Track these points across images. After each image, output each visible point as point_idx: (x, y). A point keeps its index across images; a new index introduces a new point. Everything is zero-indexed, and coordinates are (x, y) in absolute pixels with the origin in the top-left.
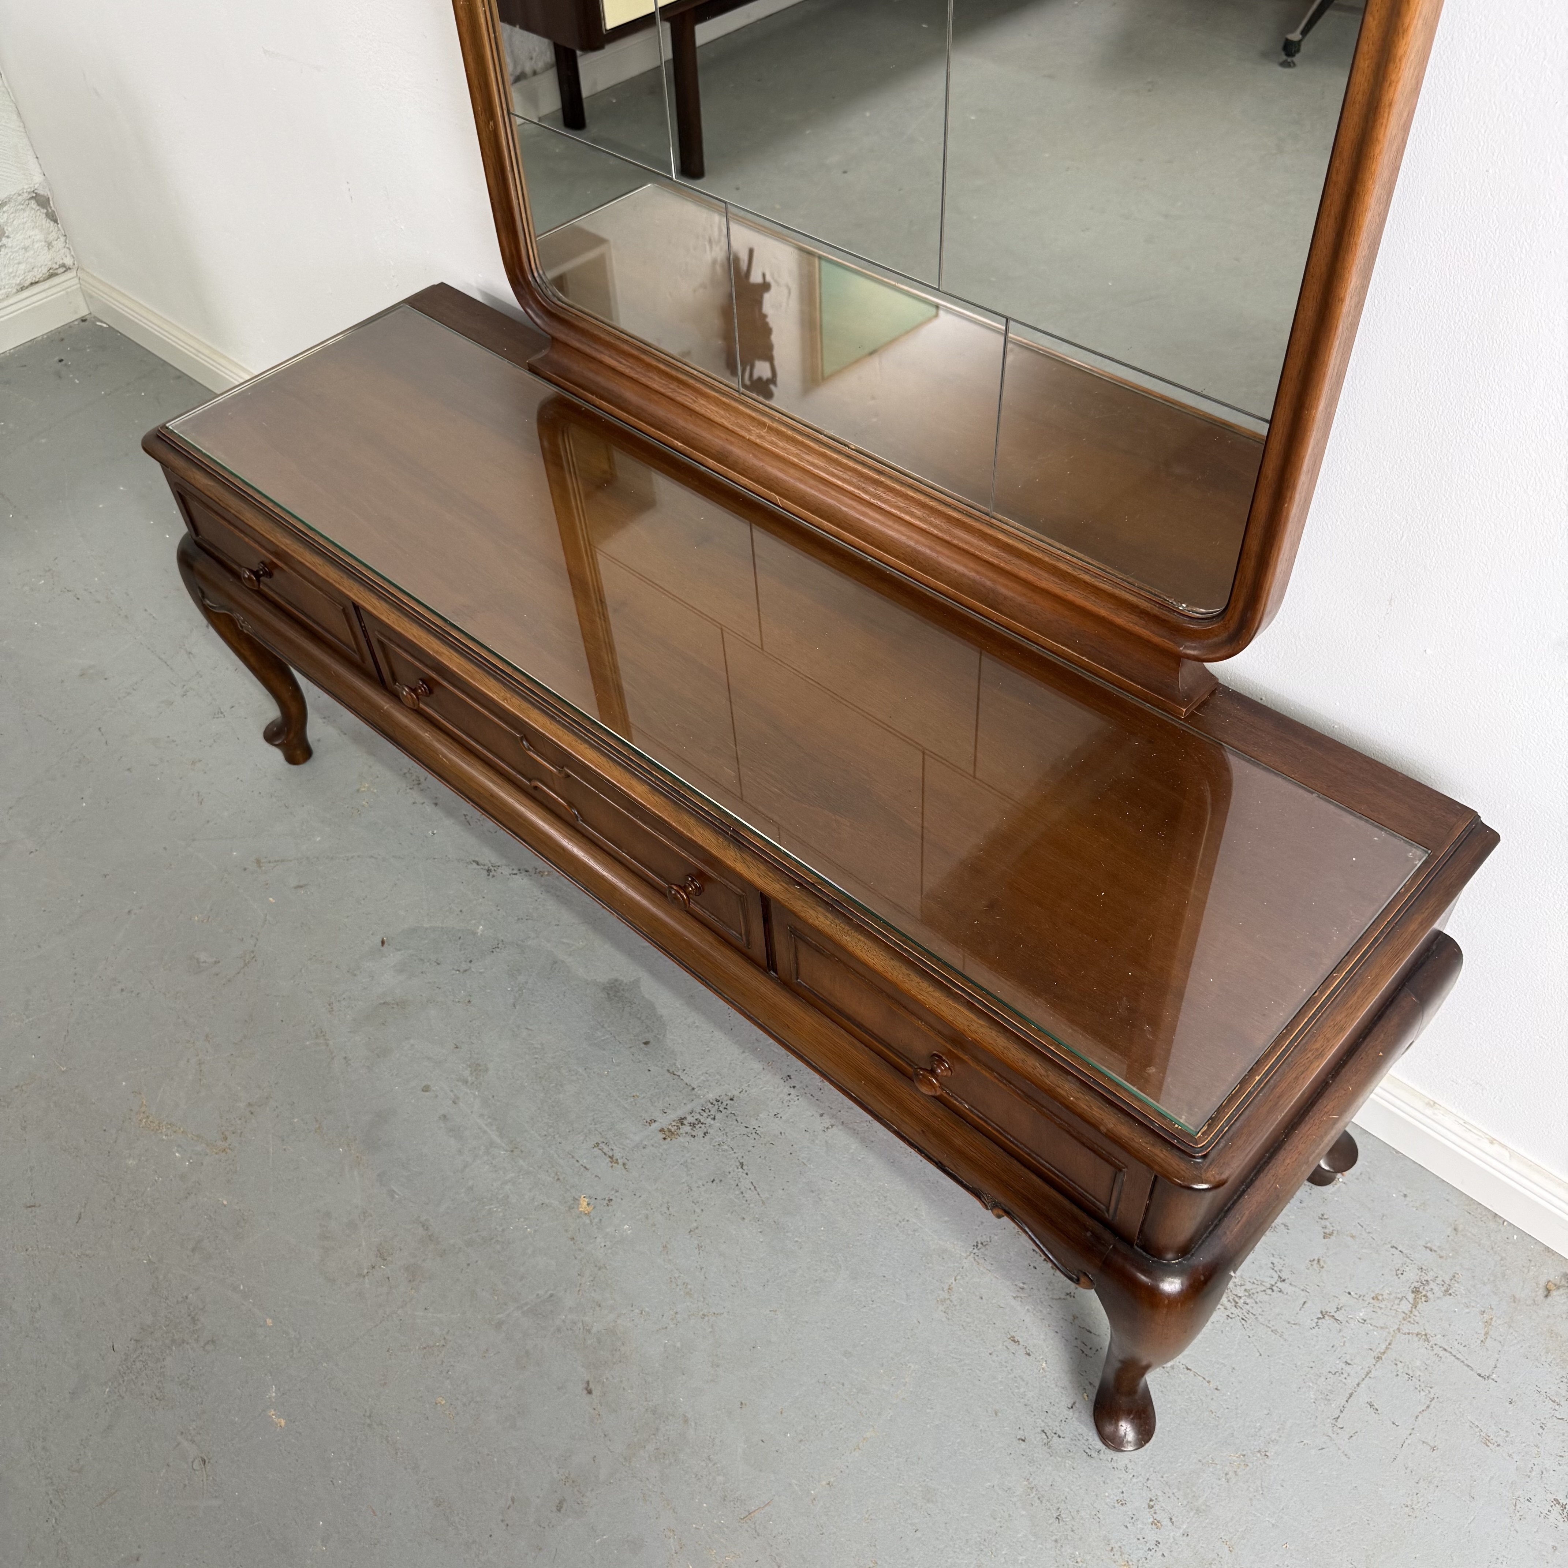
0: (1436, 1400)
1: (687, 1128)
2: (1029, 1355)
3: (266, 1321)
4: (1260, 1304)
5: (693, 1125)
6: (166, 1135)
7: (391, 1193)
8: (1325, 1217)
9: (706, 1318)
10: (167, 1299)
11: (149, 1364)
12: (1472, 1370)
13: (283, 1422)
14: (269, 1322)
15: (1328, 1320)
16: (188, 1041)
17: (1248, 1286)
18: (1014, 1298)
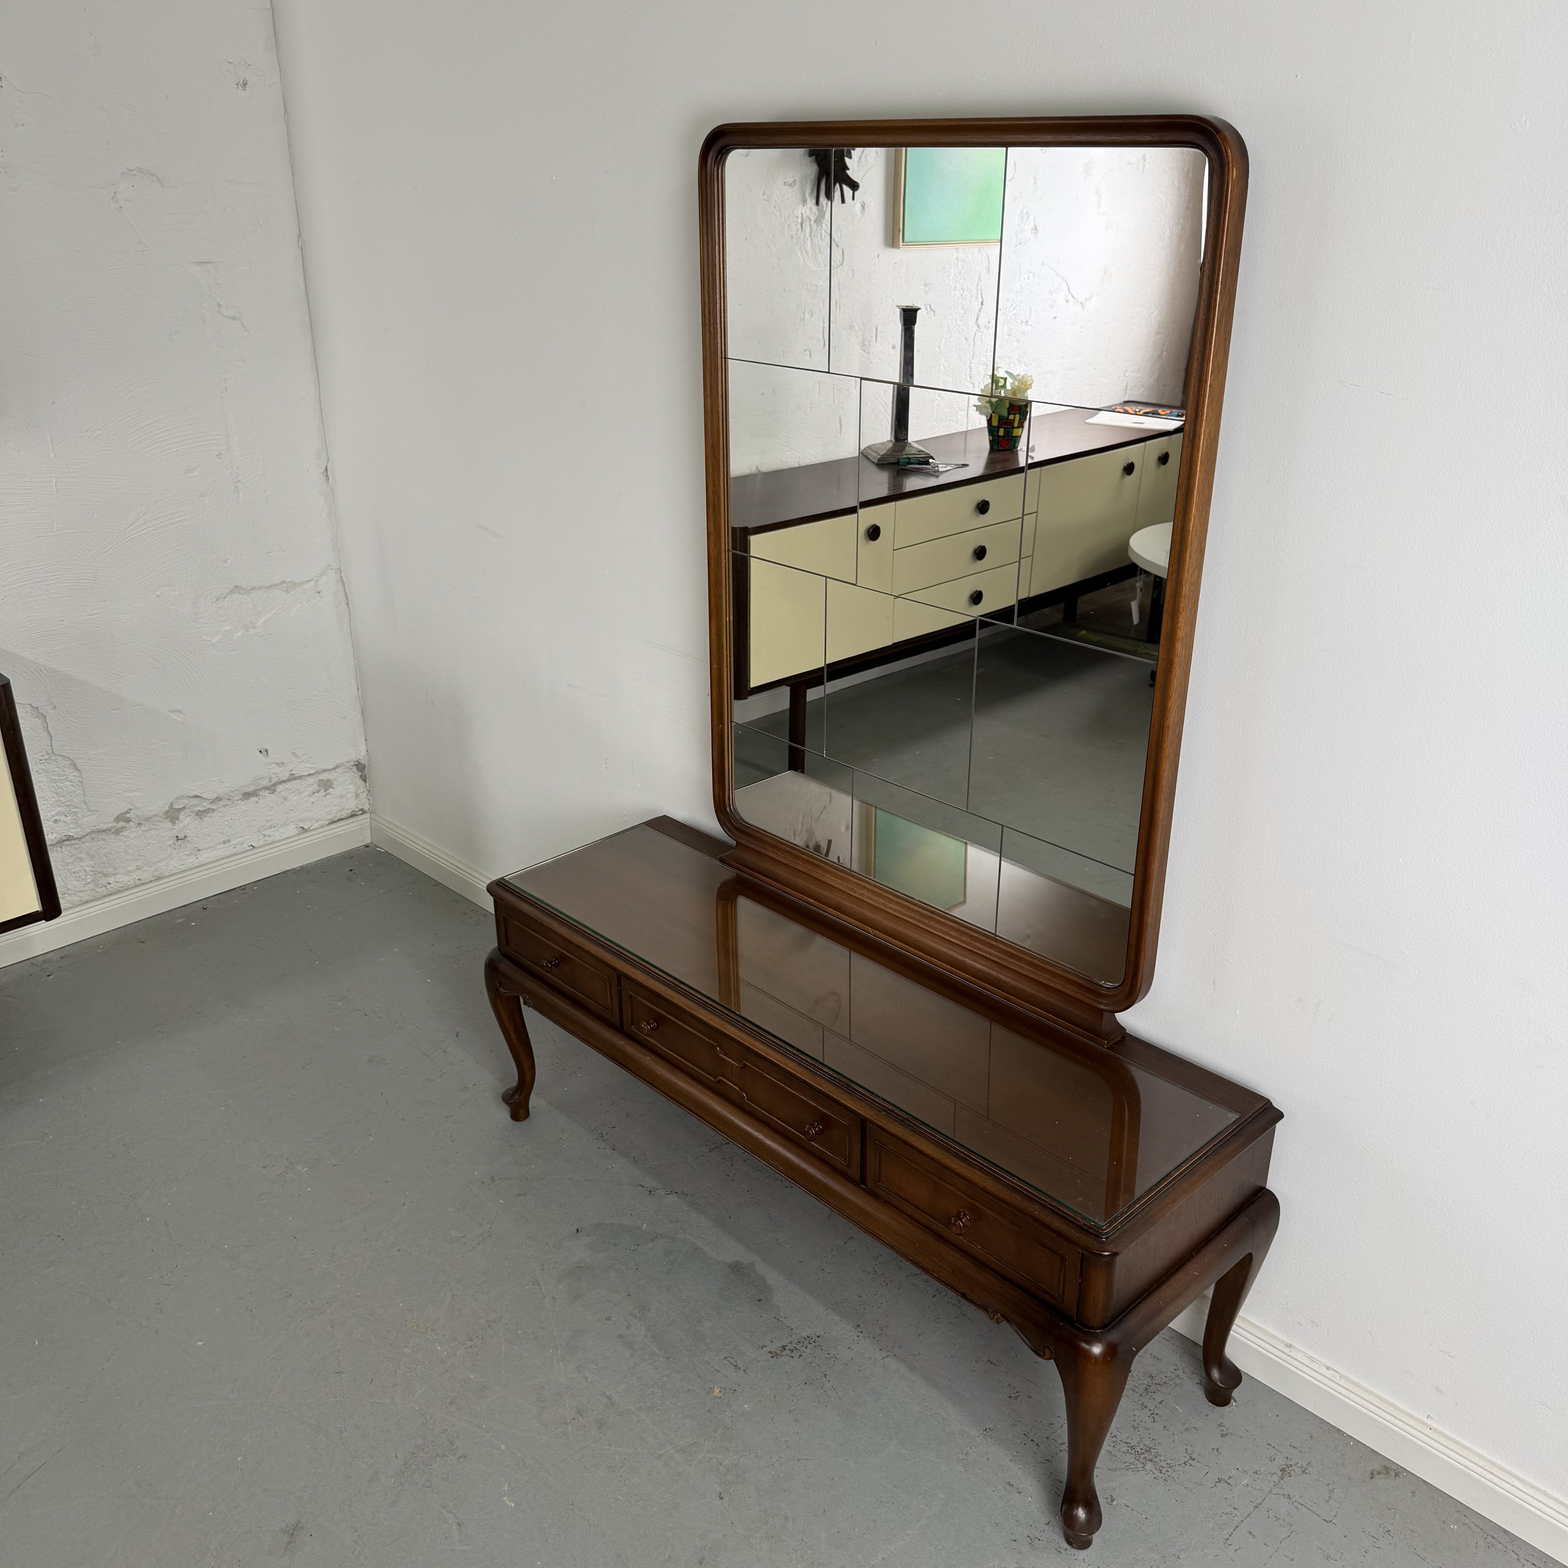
0: (1294, 1532)
1: (788, 1352)
2: (1020, 1493)
3: (500, 1447)
4: (1177, 1472)
5: (792, 1351)
6: (431, 1336)
7: (586, 1378)
8: (1223, 1425)
9: (800, 1462)
10: (432, 1430)
11: (421, 1467)
12: (1320, 1516)
13: (513, 1505)
14: (503, 1447)
15: (1223, 1484)
16: (445, 1282)
17: (1169, 1461)
18: (1011, 1461)
